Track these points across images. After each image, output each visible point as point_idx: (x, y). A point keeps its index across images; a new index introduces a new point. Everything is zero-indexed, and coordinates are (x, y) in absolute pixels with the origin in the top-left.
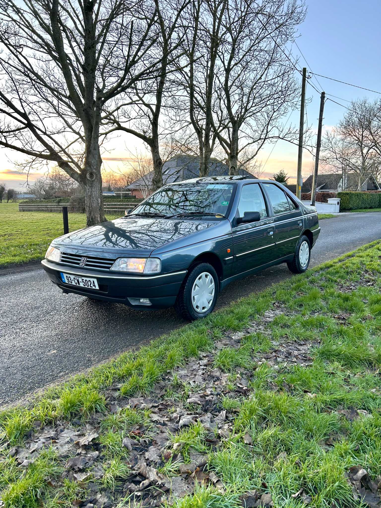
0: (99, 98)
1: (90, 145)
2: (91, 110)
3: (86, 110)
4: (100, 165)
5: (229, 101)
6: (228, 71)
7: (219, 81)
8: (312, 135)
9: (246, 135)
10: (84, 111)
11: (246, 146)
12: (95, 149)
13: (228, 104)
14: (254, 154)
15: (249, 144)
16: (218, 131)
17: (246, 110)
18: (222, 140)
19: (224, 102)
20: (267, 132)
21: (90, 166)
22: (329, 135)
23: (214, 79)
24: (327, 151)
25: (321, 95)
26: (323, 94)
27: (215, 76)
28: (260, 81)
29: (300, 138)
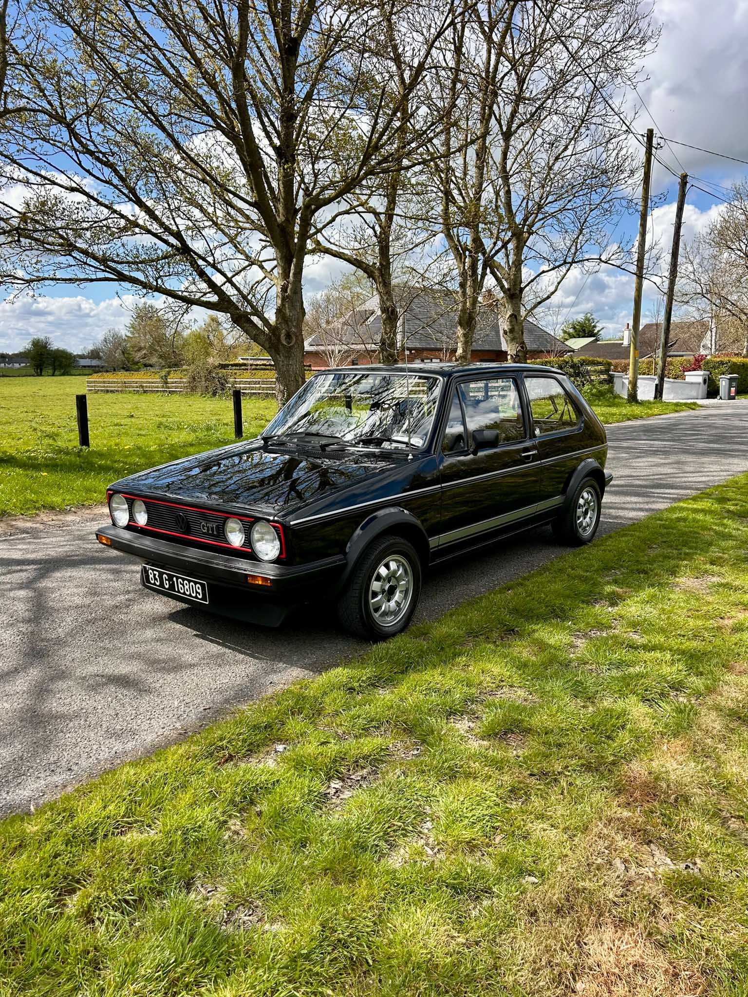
0: (307, 206)
1: (287, 286)
3: (281, 224)
4: (303, 320)
10: (277, 226)
11: (539, 275)
12: (294, 294)
14: (552, 289)
15: (543, 272)
20: (576, 251)
21: (285, 321)
25: (679, 180)
26: (684, 177)
28: (566, 153)
29: (638, 261)
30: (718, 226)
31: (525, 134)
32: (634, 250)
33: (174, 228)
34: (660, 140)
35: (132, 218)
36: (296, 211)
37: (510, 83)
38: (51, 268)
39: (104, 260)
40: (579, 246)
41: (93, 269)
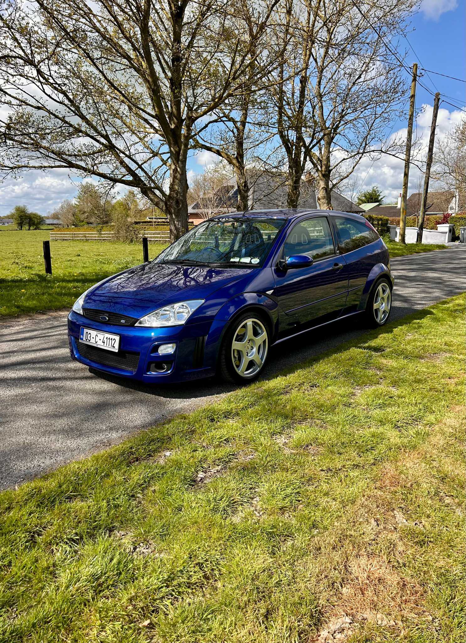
4: (187, 192)
9: (341, 148)
11: (341, 161)
12: (182, 174)
14: (350, 170)
15: (344, 159)
16: (310, 148)
22: (441, 144)
24: (438, 165)
25: (434, 97)
26: (437, 95)
28: (360, 81)
29: (406, 151)
30: (461, 128)
31: (333, 67)
32: (403, 144)
33: (104, 133)
34: (422, 71)
35: (77, 126)
36: (183, 121)
37: (323, 35)
38: (27, 159)
39: (59, 154)
40: (367, 143)
41: (53, 160)
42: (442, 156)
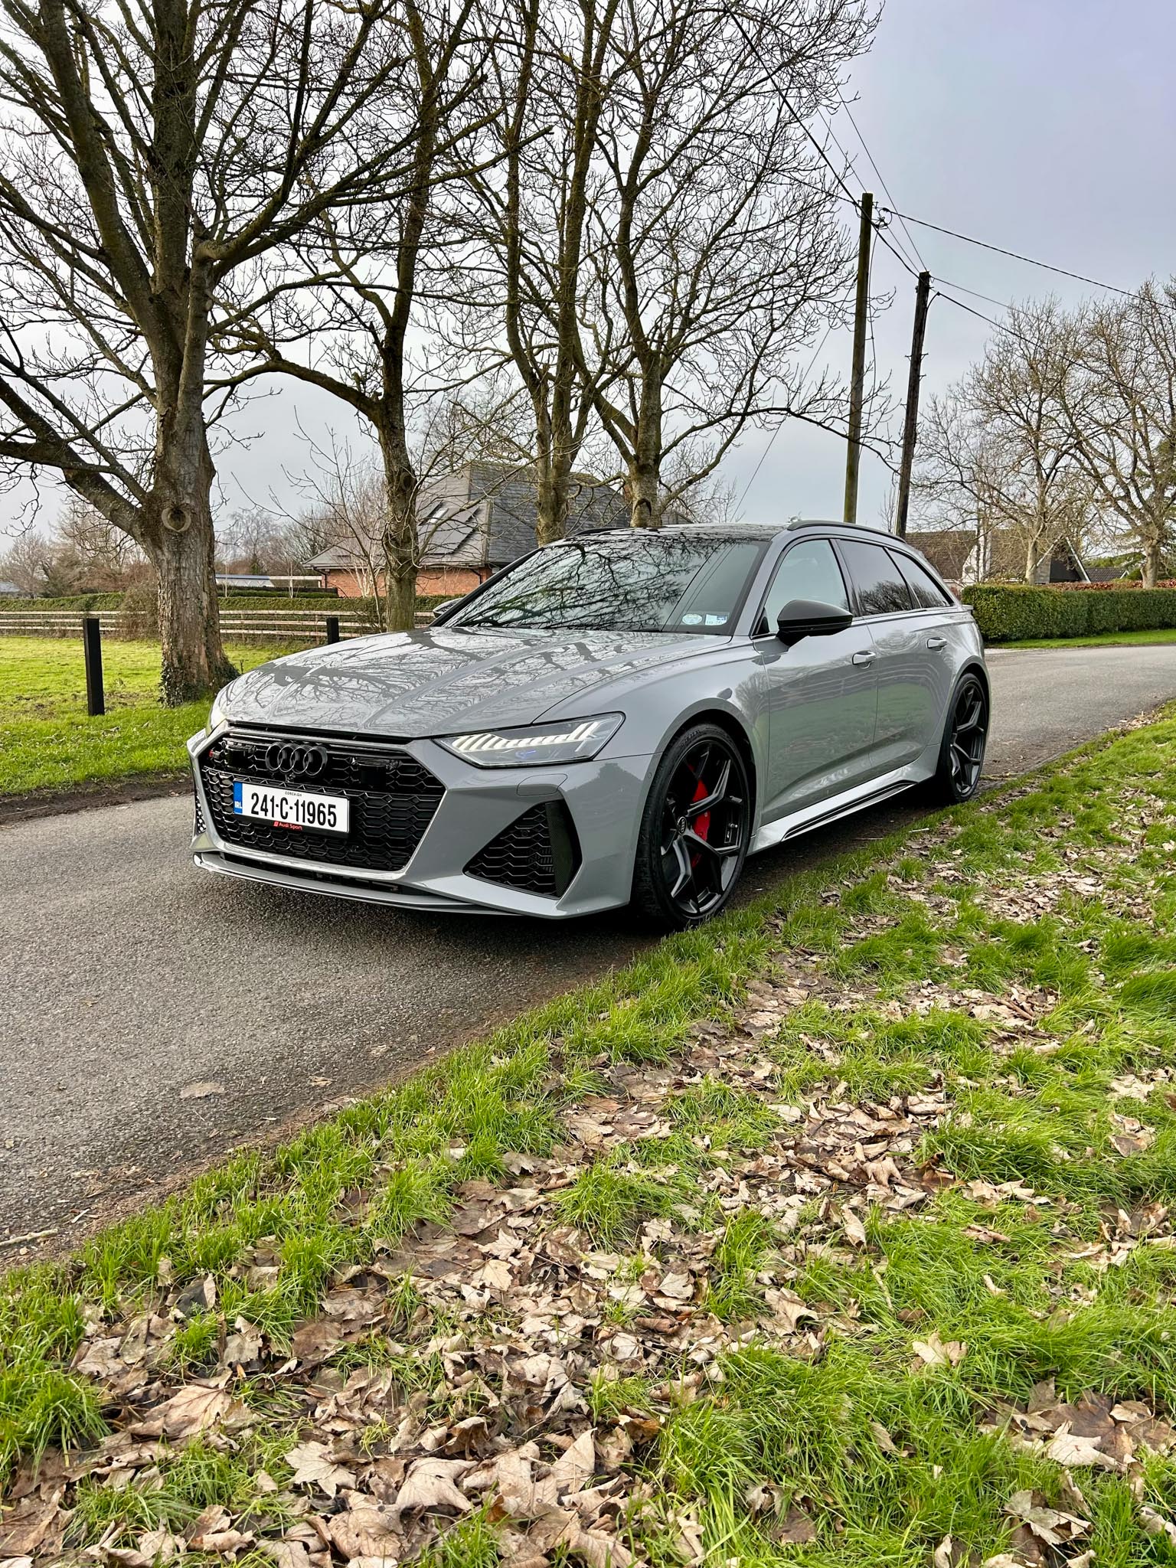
0: (202, 261)
1: (173, 416)
2: (178, 297)
3: (159, 297)
4: (209, 484)
5: (632, 291)
6: (630, 193)
7: (603, 225)
8: (890, 408)
9: (687, 403)
10: (151, 300)
11: (685, 435)
12: (189, 430)
13: (628, 300)
14: (711, 461)
15: (694, 429)
16: (598, 386)
17: (687, 322)
18: (608, 414)
19: (617, 293)
20: (751, 395)
21: (173, 487)
22: (940, 410)
23: (586, 218)
24: (934, 461)
25: (916, 282)
26: (924, 278)
27: (588, 209)
28: (730, 230)
29: (851, 414)
30: (985, 376)
32: (843, 397)
34: (883, 214)
40: (755, 387)
42: (945, 443)
